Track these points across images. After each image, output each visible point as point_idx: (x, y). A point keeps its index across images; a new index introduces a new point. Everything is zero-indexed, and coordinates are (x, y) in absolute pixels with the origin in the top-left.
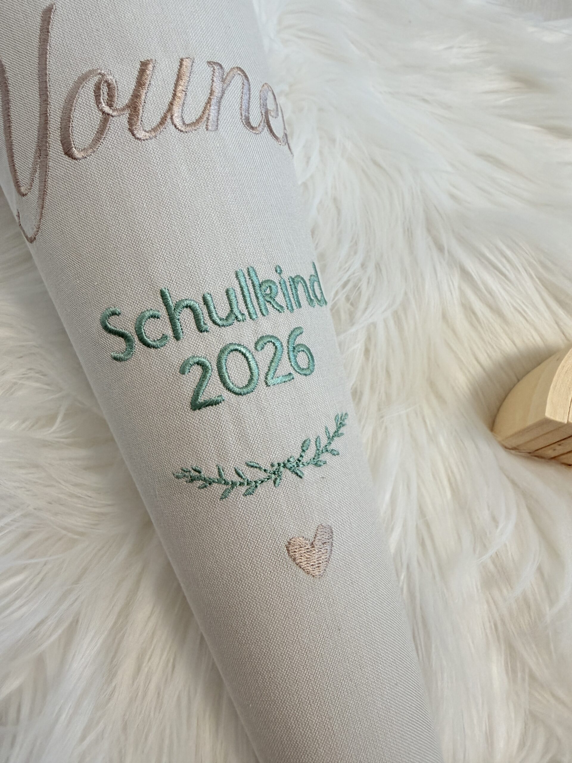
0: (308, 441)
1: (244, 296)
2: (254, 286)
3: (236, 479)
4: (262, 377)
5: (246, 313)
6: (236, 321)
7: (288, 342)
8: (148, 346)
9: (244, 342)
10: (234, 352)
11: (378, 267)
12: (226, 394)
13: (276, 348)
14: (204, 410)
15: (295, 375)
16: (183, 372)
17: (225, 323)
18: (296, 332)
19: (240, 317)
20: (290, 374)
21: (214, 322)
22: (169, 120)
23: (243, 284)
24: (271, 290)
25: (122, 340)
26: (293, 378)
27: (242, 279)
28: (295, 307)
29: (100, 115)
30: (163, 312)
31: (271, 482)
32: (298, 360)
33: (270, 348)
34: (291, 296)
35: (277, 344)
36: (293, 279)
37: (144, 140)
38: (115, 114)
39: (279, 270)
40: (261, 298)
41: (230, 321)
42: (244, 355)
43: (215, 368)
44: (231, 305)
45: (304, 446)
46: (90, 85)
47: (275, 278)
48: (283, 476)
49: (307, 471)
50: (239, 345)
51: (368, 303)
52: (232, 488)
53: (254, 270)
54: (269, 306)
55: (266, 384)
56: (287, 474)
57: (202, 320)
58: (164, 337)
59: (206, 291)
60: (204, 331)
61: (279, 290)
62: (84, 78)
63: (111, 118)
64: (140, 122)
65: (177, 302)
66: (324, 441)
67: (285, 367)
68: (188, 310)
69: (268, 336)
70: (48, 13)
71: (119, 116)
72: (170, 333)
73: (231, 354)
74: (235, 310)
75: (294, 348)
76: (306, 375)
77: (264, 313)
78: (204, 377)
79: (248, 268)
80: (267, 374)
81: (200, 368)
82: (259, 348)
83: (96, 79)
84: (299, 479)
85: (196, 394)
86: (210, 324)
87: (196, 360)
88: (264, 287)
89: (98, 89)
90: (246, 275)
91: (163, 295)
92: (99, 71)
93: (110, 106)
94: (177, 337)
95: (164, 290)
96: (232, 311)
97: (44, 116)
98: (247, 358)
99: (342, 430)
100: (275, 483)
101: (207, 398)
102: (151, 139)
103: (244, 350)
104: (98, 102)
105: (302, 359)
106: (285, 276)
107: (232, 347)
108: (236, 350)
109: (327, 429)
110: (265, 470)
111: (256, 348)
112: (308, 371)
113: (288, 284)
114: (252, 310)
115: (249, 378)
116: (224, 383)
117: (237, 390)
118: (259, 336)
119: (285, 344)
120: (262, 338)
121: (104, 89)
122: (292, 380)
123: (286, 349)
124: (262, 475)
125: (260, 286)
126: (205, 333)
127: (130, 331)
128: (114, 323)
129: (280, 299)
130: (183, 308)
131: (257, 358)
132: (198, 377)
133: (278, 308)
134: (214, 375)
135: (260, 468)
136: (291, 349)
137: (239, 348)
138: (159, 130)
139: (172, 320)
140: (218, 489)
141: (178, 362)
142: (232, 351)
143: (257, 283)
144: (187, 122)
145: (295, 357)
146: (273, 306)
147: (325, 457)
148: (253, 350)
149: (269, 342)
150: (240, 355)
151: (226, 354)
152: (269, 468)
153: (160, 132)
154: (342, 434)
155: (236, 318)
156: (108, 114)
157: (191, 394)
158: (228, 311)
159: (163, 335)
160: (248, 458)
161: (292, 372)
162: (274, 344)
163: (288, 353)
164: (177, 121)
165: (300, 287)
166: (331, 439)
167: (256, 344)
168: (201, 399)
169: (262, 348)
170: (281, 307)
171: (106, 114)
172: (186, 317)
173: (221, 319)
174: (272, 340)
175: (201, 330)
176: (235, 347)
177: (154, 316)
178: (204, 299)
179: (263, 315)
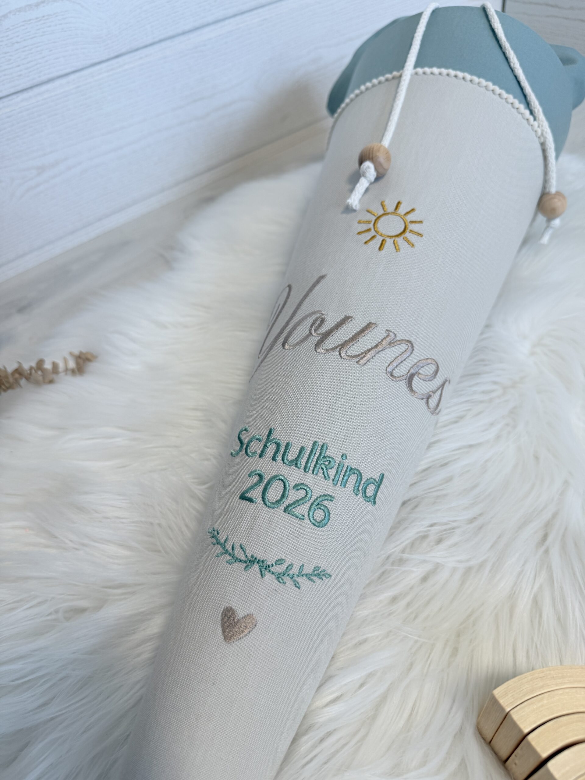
0: (284, 561)
1: (310, 456)
2: (320, 455)
3: (230, 549)
4: (286, 506)
5: (304, 466)
6: (294, 466)
7: (317, 499)
8: (247, 454)
9: (290, 479)
10: (280, 481)
12: (260, 501)
13: (306, 496)
14: (244, 502)
15: (307, 520)
16: (250, 475)
17: (288, 463)
18: (329, 498)
19: (298, 465)
20: (304, 517)
21: (283, 460)
22: (338, 349)
23: (314, 450)
24: (329, 464)
25: (240, 445)
26: (303, 519)
27: (315, 447)
28: (339, 484)
29: (308, 332)
30: (264, 440)
31: (244, 565)
32: (315, 512)
33: (302, 493)
34: (342, 476)
35: (309, 494)
36: (351, 468)
37: (318, 353)
38: (314, 334)
39: (345, 458)
40: (319, 464)
41: (292, 464)
42: (285, 485)
43: (266, 483)
44: (298, 456)
45: (280, 562)
46: (314, 317)
47: (338, 460)
48: (253, 567)
49: (268, 576)
50: (286, 479)
52: (225, 553)
53: (327, 447)
54: (321, 471)
55: (285, 510)
56: (256, 567)
57: (278, 454)
58: (256, 453)
59: (291, 441)
60: (274, 460)
61: (336, 467)
62: (313, 313)
63: (311, 336)
64: (323, 343)
65: (273, 438)
66: (295, 570)
67: (304, 510)
68: (275, 446)
69: (306, 485)
70: (321, 278)
71: (316, 337)
72: (259, 452)
73: (278, 481)
75: (318, 504)
76: (314, 525)
77: (315, 472)
78: (256, 485)
79: (324, 444)
80: (289, 505)
81: (258, 478)
82: (296, 489)
83: (319, 315)
84: (260, 576)
85: (247, 491)
86: (280, 458)
87: (259, 472)
88: (326, 459)
89: (316, 320)
90: (321, 447)
91: (270, 431)
92: (322, 312)
93: (315, 331)
94: (260, 456)
95: (273, 428)
96: (297, 460)
98: (285, 489)
99: (315, 579)
100: (246, 567)
101: (250, 497)
102: (322, 353)
103: (287, 484)
104: (311, 326)
105: (319, 515)
106: (346, 463)
107: (281, 477)
108: (282, 480)
109: (303, 567)
110: (246, 556)
111: (294, 487)
112: (318, 524)
113: (345, 469)
114: (308, 466)
115: (278, 500)
116: (263, 493)
117: (267, 502)
118: (301, 482)
119: (314, 498)
120: (302, 484)
121: (319, 321)
122: (302, 520)
123: (312, 500)
124: (243, 558)
125: (323, 458)
126: (274, 462)
127: (246, 442)
128: (243, 435)
129: (331, 472)
130: (274, 443)
131: (290, 493)
132: (254, 483)
133: (326, 475)
134: (262, 485)
135: (245, 553)
136: (316, 503)
137: (286, 481)
138: (329, 352)
139: (265, 446)
140: (219, 549)
141: (251, 469)
142: (280, 479)
143: (323, 455)
144: (348, 354)
145: (315, 509)
146: (323, 473)
147: (288, 580)
148: (291, 487)
149: (304, 489)
150: (282, 484)
151: (275, 479)
152: (249, 556)
153: (329, 353)
154: (313, 581)
155: (296, 464)
157: (244, 489)
158: (295, 458)
159: (256, 451)
160: (243, 542)
161: (307, 517)
162: (307, 493)
163: (312, 504)
164: (343, 352)
165: (354, 477)
166: (300, 573)
167: (297, 485)
168: (247, 495)
169: (298, 490)
170: (329, 477)
171: (311, 333)
172: (272, 448)
173: (287, 460)
174: (308, 489)
175: (274, 459)
176: (283, 478)
177: (259, 440)
178: (288, 444)
179: (313, 473)
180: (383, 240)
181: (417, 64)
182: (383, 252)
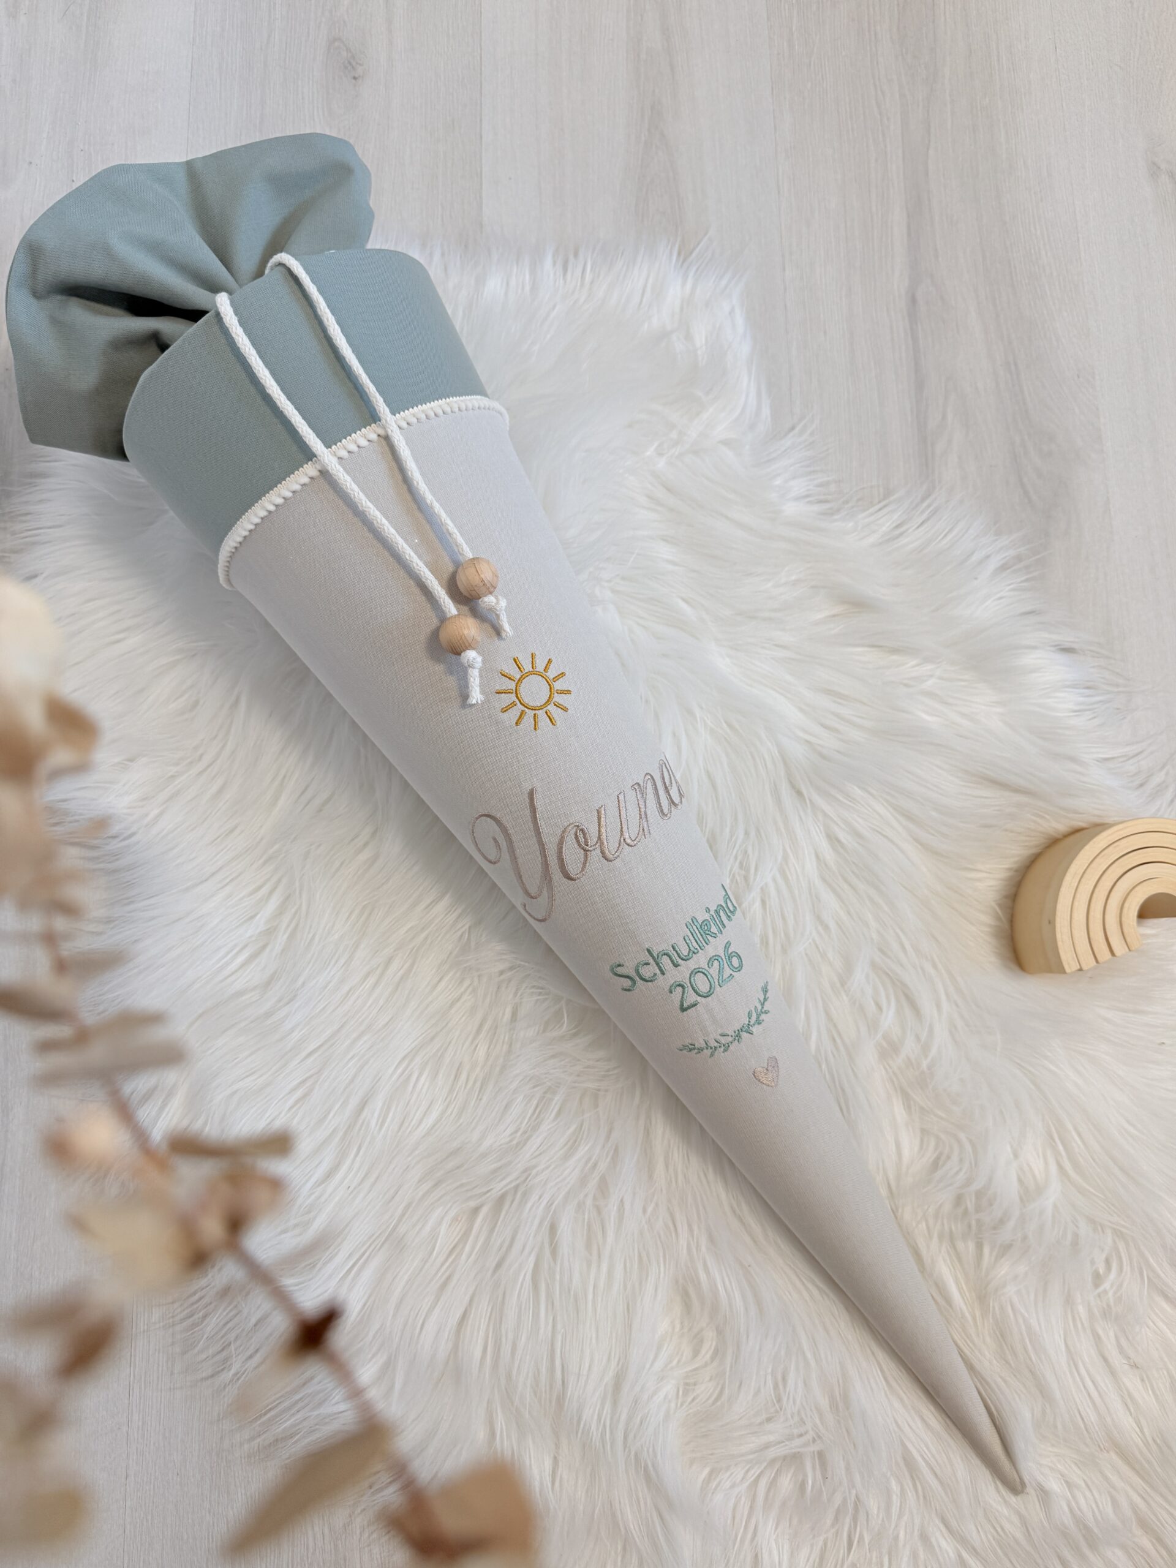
0: (751, 1011)
1: (694, 937)
2: (697, 928)
3: (716, 1044)
4: (717, 983)
5: (698, 948)
7: (725, 954)
8: (647, 981)
9: (700, 965)
11: (758, 830)
12: (699, 999)
14: (689, 1011)
15: (733, 973)
16: (671, 992)
17: (688, 957)
18: (728, 945)
19: (696, 951)
20: (731, 975)
21: (683, 959)
22: (623, 841)
23: (692, 931)
24: (707, 926)
25: (628, 980)
27: (690, 927)
28: (722, 929)
29: (582, 852)
30: (651, 961)
31: (736, 1041)
33: (716, 963)
34: (718, 923)
35: (720, 959)
36: (716, 909)
37: (612, 861)
38: (591, 848)
39: (708, 910)
40: (704, 935)
41: (690, 955)
42: (704, 973)
43: (689, 985)
44: (688, 946)
45: (750, 1015)
46: (571, 833)
47: (707, 916)
48: (742, 1037)
49: (754, 1029)
50: (699, 968)
51: (756, 869)
52: (715, 1050)
53: (696, 919)
54: (709, 937)
55: (720, 986)
56: (744, 1035)
57: (675, 960)
58: (655, 974)
59: (673, 942)
61: (712, 924)
62: (566, 830)
63: (590, 852)
64: (607, 849)
65: (658, 953)
66: (759, 1007)
67: (728, 972)
68: (665, 957)
69: (713, 956)
70: (531, 794)
71: (594, 850)
72: (658, 972)
73: (696, 976)
74: (692, 949)
75: (729, 956)
76: (739, 971)
77: (707, 942)
78: (683, 993)
79: (692, 919)
80: (719, 980)
81: (680, 988)
82: (710, 966)
83: (574, 830)
84: (751, 1035)
85: (682, 1005)
86: (680, 961)
87: (677, 983)
88: (703, 927)
89: (576, 837)
90: (692, 923)
91: (648, 951)
92: (574, 824)
93: (587, 845)
94: (663, 974)
95: (648, 947)
96: (690, 949)
97: (544, 856)
98: (705, 975)
99: (768, 995)
100: (738, 1041)
101: (689, 1004)
102: (616, 858)
103: (703, 971)
104: (580, 845)
105: (735, 961)
106: (712, 910)
108: (699, 972)
109: (759, 1000)
110: (732, 1036)
111: (709, 967)
112: (740, 968)
113: (715, 916)
114: (701, 945)
115: (709, 986)
116: (697, 993)
117: (705, 995)
119: (723, 957)
120: (710, 959)
121: (581, 836)
122: (733, 977)
123: (724, 959)
124: (730, 1039)
125: (701, 927)
126: (679, 967)
127: (633, 974)
128: (620, 970)
129: (714, 929)
130: (662, 956)
131: (711, 973)
132: (681, 993)
133: (713, 935)
134: (689, 990)
135: (728, 1035)
136: (727, 958)
137: (700, 970)
138: (619, 852)
139: (657, 964)
140: (708, 1052)
141: (667, 988)
142: (696, 973)
143: (699, 926)
144: (633, 839)
145: (731, 962)
146: (711, 936)
147: (763, 1017)
148: (707, 968)
149: (714, 959)
150: (701, 974)
151: (693, 976)
152: (733, 1034)
154: (768, 998)
155: (694, 952)
156: (588, 851)
157: (679, 1004)
158: (688, 950)
160: (720, 1031)
161: (731, 972)
162: (718, 960)
163: (727, 962)
164: (629, 841)
165: (722, 913)
166: (763, 1005)
167: (708, 964)
168: (685, 1005)
169: (712, 965)
170: (715, 934)
171: (585, 850)
172: (665, 960)
173: (686, 956)
174: (717, 958)
175: (676, 965)
176: (697, 970)
177: (647, 964)
178: (673, 947)
179: (707, 944)
180: (546, 713)
181: (328, 446)
182: (558, 723)
